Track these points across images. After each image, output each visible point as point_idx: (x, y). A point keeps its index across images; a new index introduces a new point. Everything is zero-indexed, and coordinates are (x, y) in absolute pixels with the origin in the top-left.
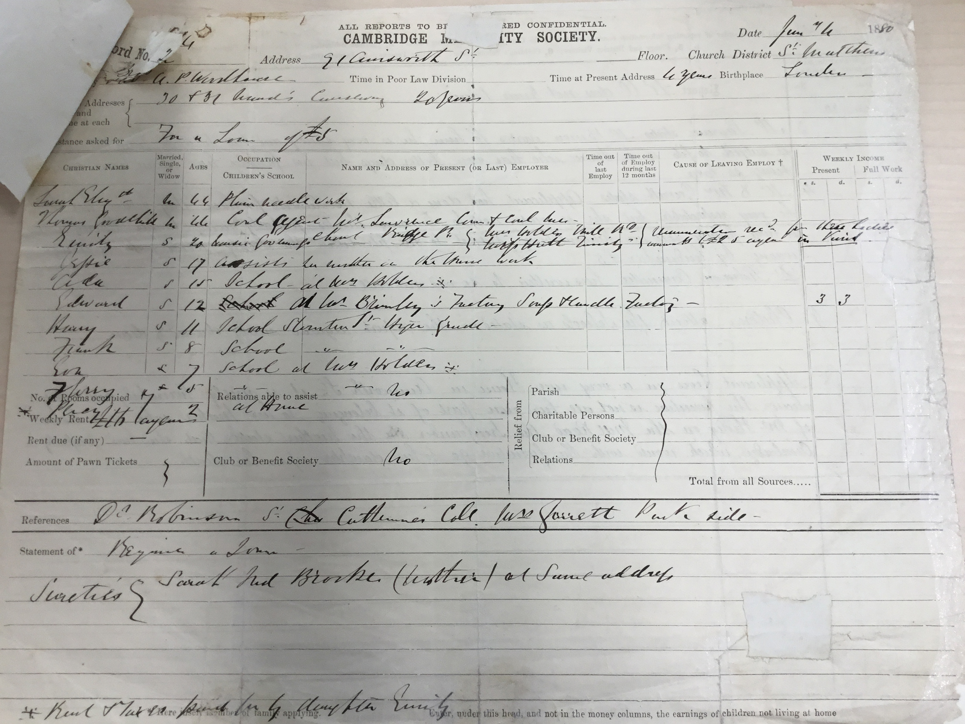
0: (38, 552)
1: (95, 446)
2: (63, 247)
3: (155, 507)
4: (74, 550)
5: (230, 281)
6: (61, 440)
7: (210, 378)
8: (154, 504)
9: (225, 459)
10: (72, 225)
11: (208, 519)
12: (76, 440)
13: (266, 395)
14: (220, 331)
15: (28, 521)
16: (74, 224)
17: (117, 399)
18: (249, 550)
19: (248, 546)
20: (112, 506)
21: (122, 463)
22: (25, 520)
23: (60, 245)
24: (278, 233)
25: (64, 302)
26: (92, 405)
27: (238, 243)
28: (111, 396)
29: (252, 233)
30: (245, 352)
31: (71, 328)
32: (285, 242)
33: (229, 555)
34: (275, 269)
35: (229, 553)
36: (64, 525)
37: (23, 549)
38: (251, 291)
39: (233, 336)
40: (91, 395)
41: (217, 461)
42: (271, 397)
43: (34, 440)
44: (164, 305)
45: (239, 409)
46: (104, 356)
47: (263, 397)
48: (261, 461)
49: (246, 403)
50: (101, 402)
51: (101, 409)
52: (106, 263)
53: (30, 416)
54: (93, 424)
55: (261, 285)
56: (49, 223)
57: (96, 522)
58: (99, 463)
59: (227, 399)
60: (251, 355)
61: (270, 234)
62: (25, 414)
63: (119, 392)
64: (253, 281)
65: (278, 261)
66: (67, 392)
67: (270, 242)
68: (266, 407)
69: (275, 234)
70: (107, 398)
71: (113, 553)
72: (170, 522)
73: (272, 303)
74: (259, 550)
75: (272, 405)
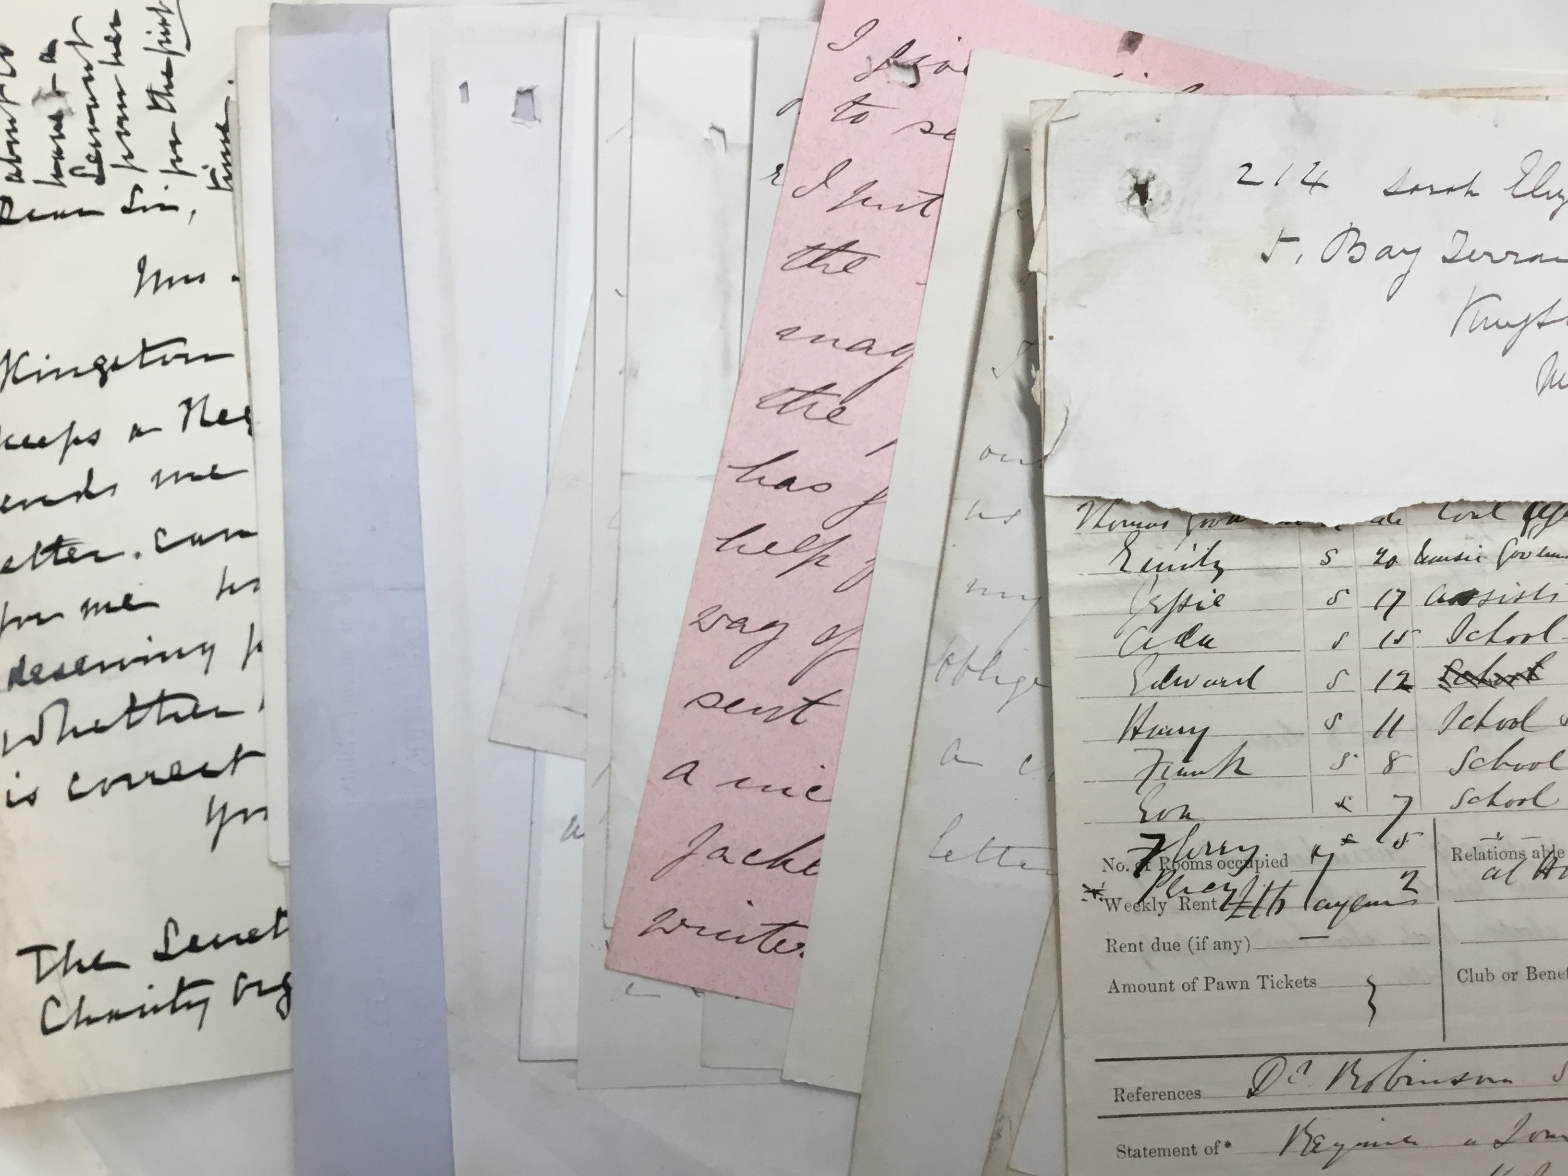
0: (1150, 1153)
1: (1235, 954)
2: (1130, 572)
3: (1357, 1062)
4: (1216, 1147)
5: (1456, 630)
6: (1169, 943)
7: (1434, 820)
8: (1356, 1057)
9: (1478, 973)
10: (1144, 529)
11: (1455, 1082)
12: (1198, 943)
13: (1540, 849)
14: (1443, 731)
15: (1125, 1096)
16: (1147, 527)
17: (1265, 865)
18: (1533, 1135)
19: (1530, 1128)
20: (1277, 1065)
21: (1288, 985)
22: (1120, 1095)
23: (1122, 569)
24: (1533, 535)
25: (1144, 682)
26: (1220, 877)
27: (1464, 556)
28: (1254, 859)
29: (1486, 536)
30: (1494, 769)
31: (1162, 730)
32: (1551, 553)
33: (1497, 1145)
34: (1536, 605)
35: (1497, 1142)
36: (1191, 1101)
37: (1121, 1148)
38: (1494, 652)
39: (1467, 739)
40: (1216, 857)
41: (1463, 975)
42: (1550, 853)
43: (1117, 947)
44: (1335, 680)
45: (1493, 877)
46: (1231, 784)
47: (1536, 854)
48: (1543, 973)
49: (1505, 866)
50: (1236, 870)
51: (1240, 882)
52: (1216, 603)
53: (1104, 901)
54: (1228, 914)
55: (1512, 639)
56: (1097, 525)
57: (1251, 1094)
58: (1245, 986)
59: (1469, 858)
60: (1505, 774)
61: (1519, 538)
62: (1095, 898)
63: (1269, 851)
64: (1497, 630)
65: (1542, 590)
66: (1170, 853)
67: (1523, 554)
68: (1543, 872)
69: (1528, 538)
70: (1247, 862)
71: (1287, 1149)
72: (1386, 1089)
73: (1536, 672)
74: (1551, 1134)
75: (1552, 868)
